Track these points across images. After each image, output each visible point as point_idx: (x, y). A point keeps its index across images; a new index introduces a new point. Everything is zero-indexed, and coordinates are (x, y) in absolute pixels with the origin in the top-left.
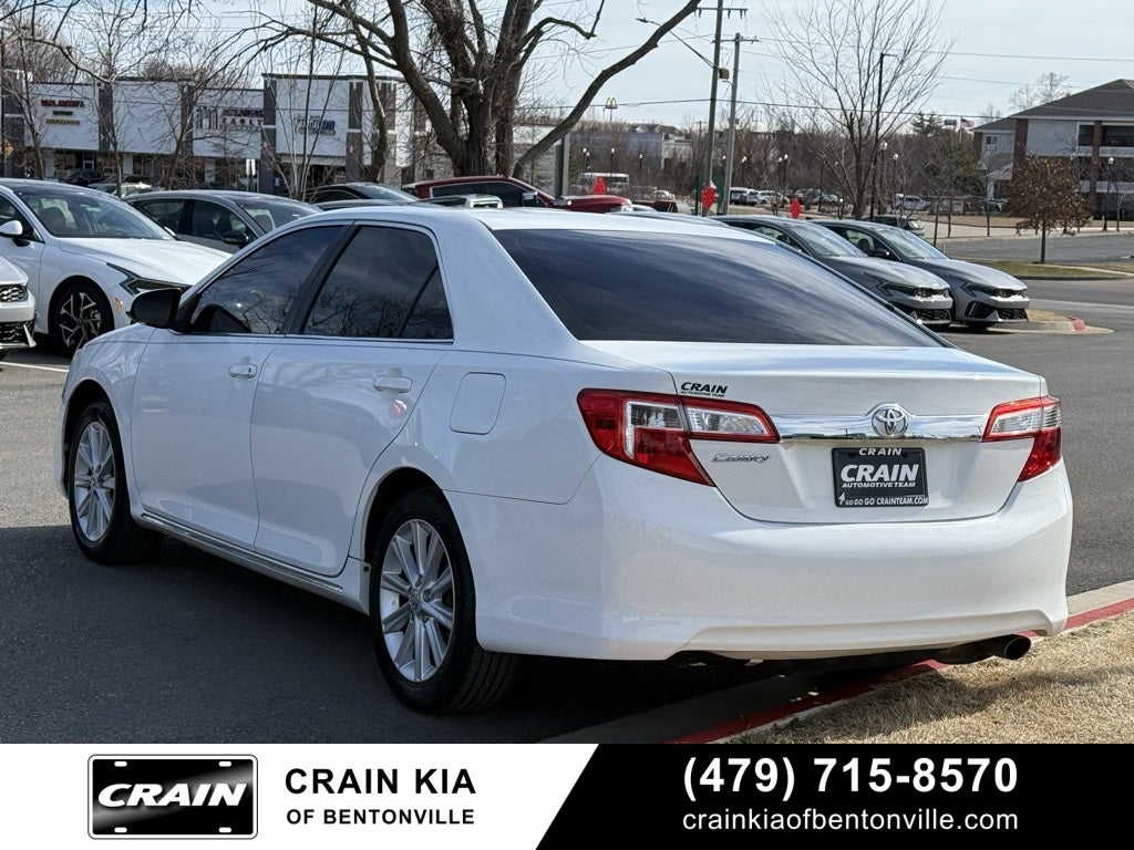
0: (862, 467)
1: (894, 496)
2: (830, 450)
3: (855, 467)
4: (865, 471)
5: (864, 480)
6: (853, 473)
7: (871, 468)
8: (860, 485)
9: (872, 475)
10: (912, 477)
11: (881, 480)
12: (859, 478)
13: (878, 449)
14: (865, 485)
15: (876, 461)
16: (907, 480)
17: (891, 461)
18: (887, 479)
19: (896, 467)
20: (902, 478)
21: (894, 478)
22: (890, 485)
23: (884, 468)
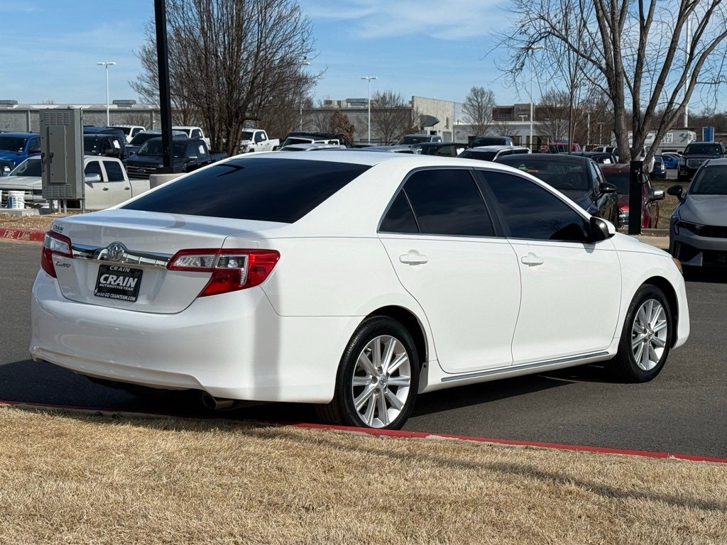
0: (111, 276)
1: (119, 294)
2: (99, 265)
3: (108, 276)
4: (112, 278)
5: (110, 284)
6: (106, 279)
7: (115, 277)
8: (108, 286)
9: (115, 281)
10: (133, 285)
11: (118, 284)
12: (108, 282)
13: (119, 268)
14: (111, 286)
15: (118, 274)
16: (130, 286)
17: (125, 274)
18: (121, 284)
19: (127, 278)
20: (128, 285)
21: (124, 285)
22: (122, 288)
23: (121, 278)
